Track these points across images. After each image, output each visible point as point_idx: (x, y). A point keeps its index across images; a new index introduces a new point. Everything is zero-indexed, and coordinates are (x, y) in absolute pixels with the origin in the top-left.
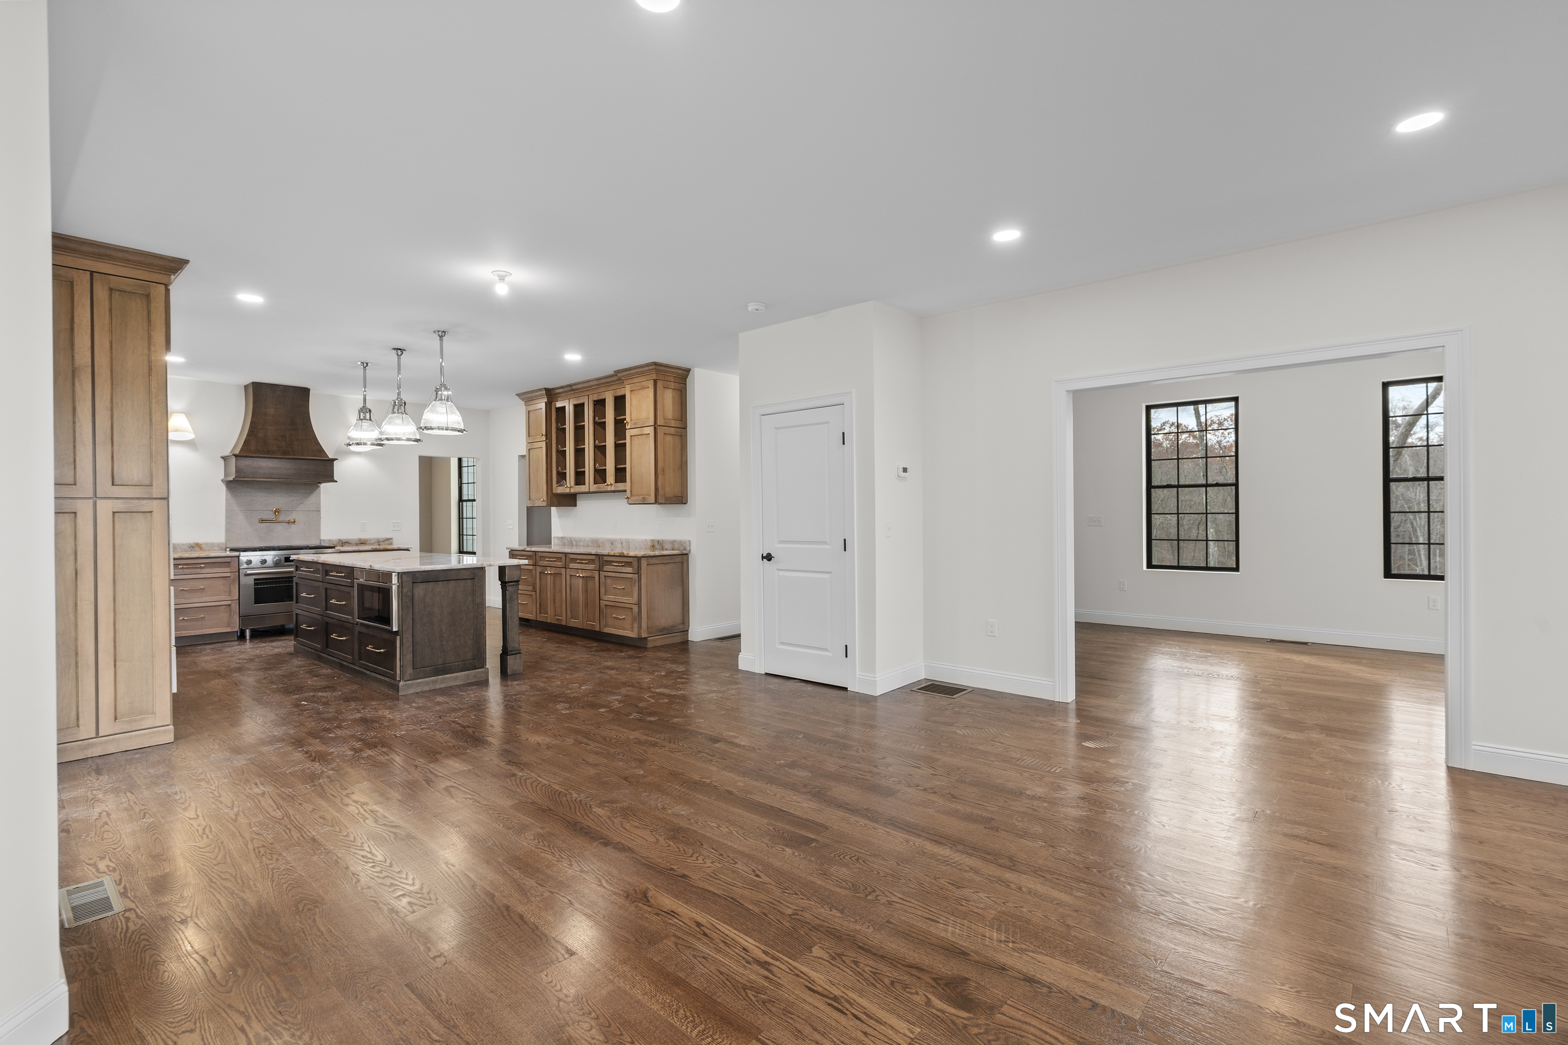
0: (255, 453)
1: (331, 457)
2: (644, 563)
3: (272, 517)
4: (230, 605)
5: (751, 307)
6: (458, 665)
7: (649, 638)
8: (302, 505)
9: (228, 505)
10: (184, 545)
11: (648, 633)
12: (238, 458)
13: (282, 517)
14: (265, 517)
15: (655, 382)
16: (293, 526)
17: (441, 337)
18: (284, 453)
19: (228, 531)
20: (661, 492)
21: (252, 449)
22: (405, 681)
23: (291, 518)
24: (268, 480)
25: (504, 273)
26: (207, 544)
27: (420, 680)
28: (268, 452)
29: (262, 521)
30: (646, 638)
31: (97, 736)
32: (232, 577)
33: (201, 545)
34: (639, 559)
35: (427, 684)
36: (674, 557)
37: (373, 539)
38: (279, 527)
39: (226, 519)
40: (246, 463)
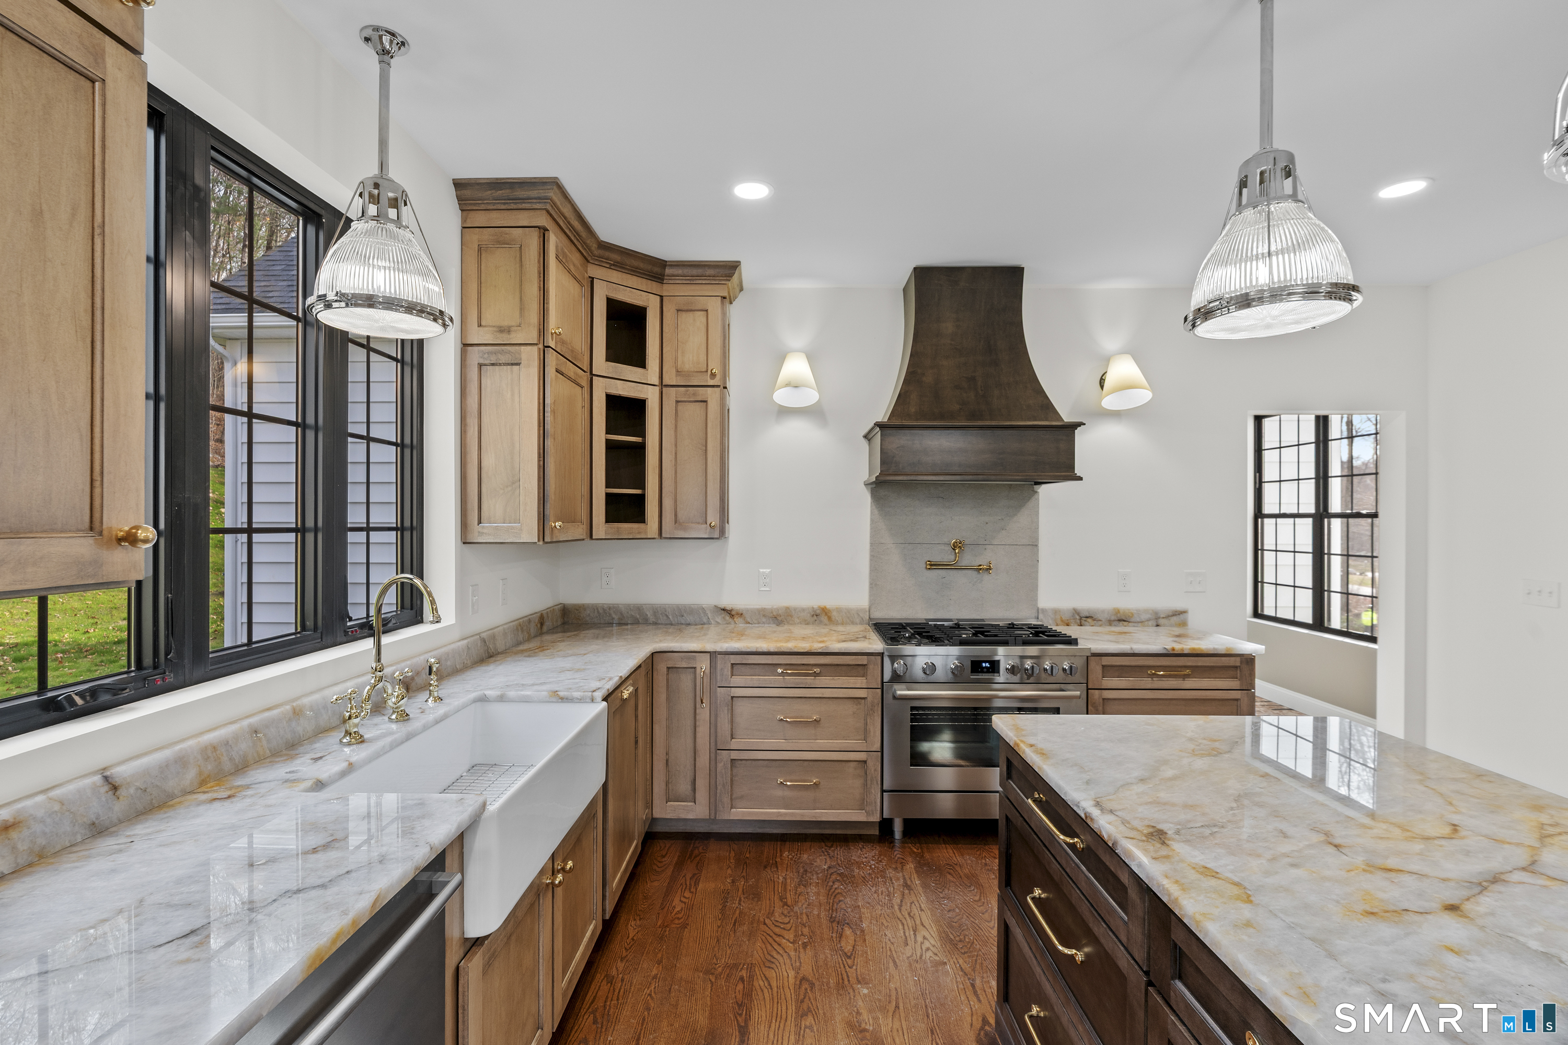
0: (917, 420)
1: (1067, 418)
3: (948, 557)
4: (865, 762)
8: (1004, 532)
9: (874, 531)
10: (803, 610)
12: (889, 431)
13: (968, 559)
14: (937, 558)
16: (986, 577)
18: (973, 416)
19: (874, 585)
21: (913, 410)
23: (982, 561)
24: (942, 478)
26: (839, 610)
28: (942, 417)
29: (933, 565)
32: (869, 699)
33: (829, 611)
37: (1146, 611)
38: (960, 579)
39: (871, 560)
40: (903, 440)
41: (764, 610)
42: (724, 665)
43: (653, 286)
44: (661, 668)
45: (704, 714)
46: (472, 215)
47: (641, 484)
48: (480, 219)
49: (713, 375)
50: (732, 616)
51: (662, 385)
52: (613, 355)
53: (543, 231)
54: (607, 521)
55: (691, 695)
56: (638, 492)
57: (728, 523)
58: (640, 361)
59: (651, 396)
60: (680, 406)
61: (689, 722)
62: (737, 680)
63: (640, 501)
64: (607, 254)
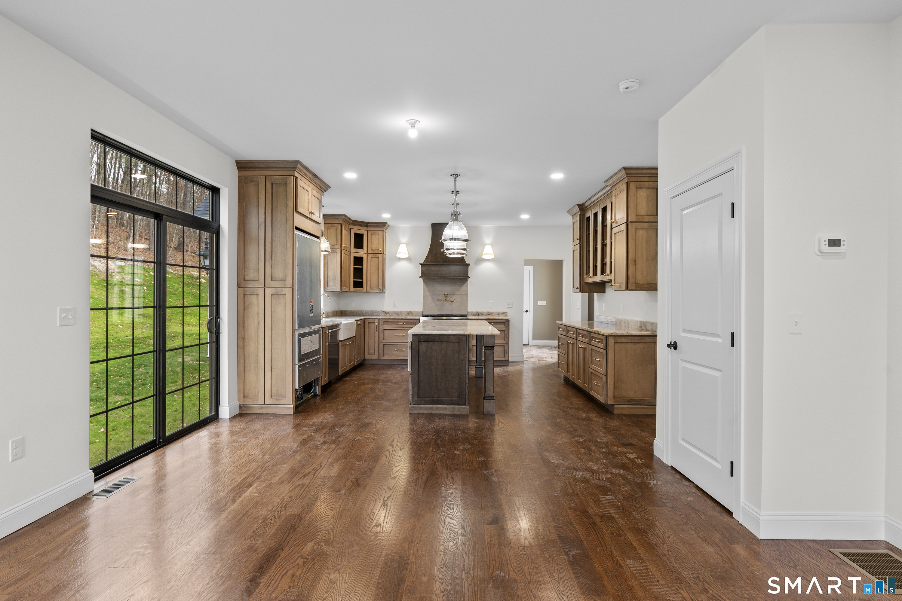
0: (430, 263)
1: (468, 263)
2: (611, 341)
3: (444, 298)
5: (622, 86)
6: (447, 400)
7: (615, 406)
8: (458, 291)
9: (424, 291)
10: (405, 312)
11: (615, 402)
12: (422, 266)
13: (449, 299)
14: (441, 298)
15: (628, 184)
16: (454, 303)
17: (455, 178)
18: (444, 262)
19: (424, 305)
20: (631, 280)
21: (429, 260)
22: (413, 405)
23: (452, 299)
25: (413, 121)
26: (414, 312)
27: (422, 406)
29: (439, 300)
30: (613, 405)
31: (265, 404)
33: (412, 312)
34: (607, 337)
35: (426, 409)
36: (645, 338)
37: (496, 312)
38: (447, 304)
39: (423, 298)
40: (427, 268)
41: (394, 312)
42: (382, 322)
43: (365, 228)
44: (367, 322)
45: (377, 334)
46: (326, 221)
47: (362, 278)
48: (328, 222)
49: (380, 251)
50: (386, 313)
51: (367, 253)
52: (356, 247)
53: (341, 224)
54: (354, 287)
55: (374, 329)
56: (361, 280)
57: (385, 288)
58: (361, 247)
59: (365, 256)
60: (372, 258)
61: (373, 336)
62: (385, 325)
63: (362, 282)
64: (354, 223)
